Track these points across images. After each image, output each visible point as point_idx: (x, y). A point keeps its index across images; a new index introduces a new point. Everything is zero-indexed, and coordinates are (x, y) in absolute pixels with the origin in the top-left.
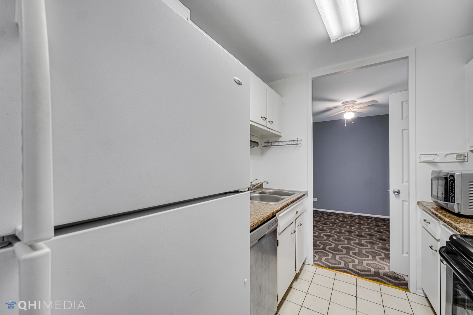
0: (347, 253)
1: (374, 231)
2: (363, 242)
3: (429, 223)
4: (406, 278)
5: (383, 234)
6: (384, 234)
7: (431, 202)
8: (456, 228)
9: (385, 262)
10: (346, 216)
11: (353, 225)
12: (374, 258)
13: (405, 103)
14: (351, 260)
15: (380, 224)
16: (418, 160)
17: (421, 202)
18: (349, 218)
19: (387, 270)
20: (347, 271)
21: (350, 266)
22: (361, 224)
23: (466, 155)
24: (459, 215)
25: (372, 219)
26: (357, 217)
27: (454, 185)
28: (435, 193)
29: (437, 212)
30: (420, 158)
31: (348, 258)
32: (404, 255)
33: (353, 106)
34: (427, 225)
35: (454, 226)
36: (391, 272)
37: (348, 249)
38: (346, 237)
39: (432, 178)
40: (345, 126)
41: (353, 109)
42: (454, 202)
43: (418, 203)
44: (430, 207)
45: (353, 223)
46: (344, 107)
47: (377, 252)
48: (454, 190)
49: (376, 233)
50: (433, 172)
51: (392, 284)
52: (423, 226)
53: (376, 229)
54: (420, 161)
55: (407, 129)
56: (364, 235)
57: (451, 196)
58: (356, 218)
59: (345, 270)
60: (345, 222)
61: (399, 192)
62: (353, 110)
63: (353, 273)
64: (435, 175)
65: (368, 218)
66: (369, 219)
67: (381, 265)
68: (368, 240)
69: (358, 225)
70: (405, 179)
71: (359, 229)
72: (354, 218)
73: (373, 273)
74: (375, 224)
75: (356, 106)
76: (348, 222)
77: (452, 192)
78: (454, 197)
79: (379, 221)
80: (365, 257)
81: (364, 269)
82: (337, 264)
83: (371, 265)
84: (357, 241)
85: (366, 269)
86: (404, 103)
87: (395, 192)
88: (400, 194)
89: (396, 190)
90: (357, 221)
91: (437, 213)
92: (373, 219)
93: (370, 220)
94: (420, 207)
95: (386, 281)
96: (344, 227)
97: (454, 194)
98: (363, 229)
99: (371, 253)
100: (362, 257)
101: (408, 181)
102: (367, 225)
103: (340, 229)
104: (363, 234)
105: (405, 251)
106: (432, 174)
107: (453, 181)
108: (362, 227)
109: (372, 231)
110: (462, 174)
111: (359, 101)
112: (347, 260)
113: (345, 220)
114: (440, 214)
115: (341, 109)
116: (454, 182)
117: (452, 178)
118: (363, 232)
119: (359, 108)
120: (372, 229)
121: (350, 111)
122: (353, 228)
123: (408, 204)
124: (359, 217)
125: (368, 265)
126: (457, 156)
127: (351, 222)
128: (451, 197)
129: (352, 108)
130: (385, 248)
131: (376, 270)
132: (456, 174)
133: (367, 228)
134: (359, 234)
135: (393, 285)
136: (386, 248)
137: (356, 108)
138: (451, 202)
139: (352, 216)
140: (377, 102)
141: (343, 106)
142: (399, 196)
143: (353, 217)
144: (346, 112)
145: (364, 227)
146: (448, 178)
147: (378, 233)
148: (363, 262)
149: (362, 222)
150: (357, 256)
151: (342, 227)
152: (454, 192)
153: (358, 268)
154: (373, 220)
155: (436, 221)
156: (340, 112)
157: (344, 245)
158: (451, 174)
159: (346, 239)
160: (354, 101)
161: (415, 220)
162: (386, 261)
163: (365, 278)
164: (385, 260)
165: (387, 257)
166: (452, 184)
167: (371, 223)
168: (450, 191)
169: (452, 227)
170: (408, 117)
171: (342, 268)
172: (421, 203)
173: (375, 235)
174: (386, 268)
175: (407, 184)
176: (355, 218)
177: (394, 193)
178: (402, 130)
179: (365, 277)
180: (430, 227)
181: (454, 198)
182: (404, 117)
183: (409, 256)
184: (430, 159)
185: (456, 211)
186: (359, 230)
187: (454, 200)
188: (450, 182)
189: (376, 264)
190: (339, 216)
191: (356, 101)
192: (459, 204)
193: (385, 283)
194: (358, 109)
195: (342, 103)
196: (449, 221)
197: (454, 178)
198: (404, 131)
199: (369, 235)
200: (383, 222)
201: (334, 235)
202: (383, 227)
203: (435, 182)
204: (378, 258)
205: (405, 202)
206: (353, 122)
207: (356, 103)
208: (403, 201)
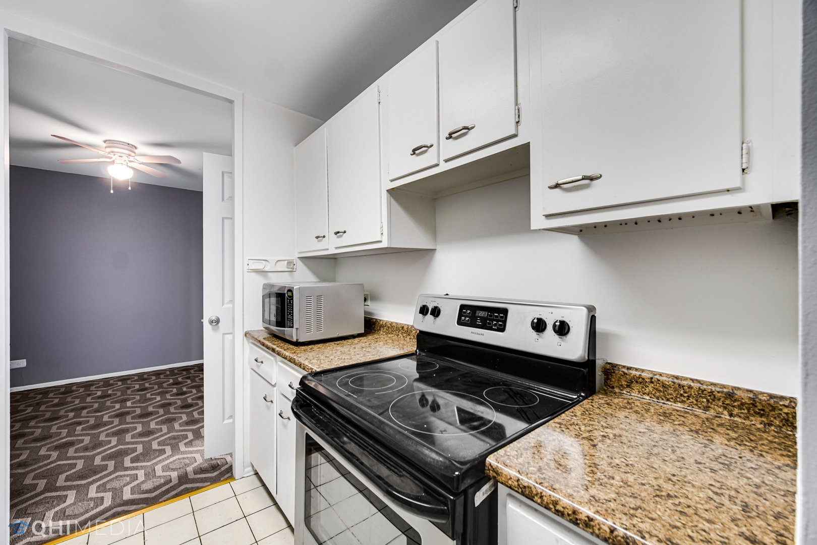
0: (119, 467)
1: (171, 396)
2: (153, 425)
3: (262, 362)
4: (229, 459)
5: (187, 395)
6: (189, 395)
7: (261, 330)
8: (301, 364)
9: (196, 446)
10: (111, 382)
11: (128, 398)
12: (175, 449)
13: (228, 174)
14: (128, 479)
15: (180, 379)
16: (246, 267)
17: (250, 332)
18: (120, 383)
19: (199, 460)
20: (119, 509)
21: (127, 495)
22: (146, 389)
23: (295, 263)
24: (298, 344)
25: (165, 373)
26: (136, 378)
27: (293, 304)
28: (267, 317)
29: (273, 344)
30: (248, 265)
31: (121, 476)
32: (226, 422)
33: (130, 155)
34: (258, 367)
35: (297, 362)
36: (207, 460)
37: (118, 456)
38: (113, 430)
39: (264, 294)
40: (112, 192)
41: (130, 161)
42: (293, 327)
43: (246, 334)
44: (261, 339)
45: (129, 392)
46: (108, 150)
47: (180, 433)
48: (293, 311)
49: (174, 399)
50: (265, 286)
51: (209, 483)
52: (252, 369)
53: (175, 391)
54: (248, 269)
55: (232, 218)
56: (154, 410)
57: (289, 319)
58: (134, 381)
59: (115, 510)
60: (110, 395)
61: (218, 321)
62: (130, 164)
63: (134, 507)
64: (267, 291)
65: (158, 374)
66: (161, 374)
67: (189, 456)
68: (161, 418)
69: (138, 395)
70: (227, 299)
71: (142, 401)
72: (129, 382)
73: (175, 481)
74: (171, 381)
75: (136, 157)
76: (116, 394)
77: (290, 314)
78: (293, 319)
79: (178, 375)
80: (158, 456)
81: (157, 484)
82: (92, 509)
83: (171, 467)
84: (139, 428)
85: (162, 481)
86: (225, 175)
87: (212, 322)
88: (219, 324)
89: (214, 318)
90: (136, 386)
91: (274, 347)
92: (168, 373)
93: (162, 376)
94: (247, 340)
95: (200, 482)
96: (106, 410)
97: (293, 316)
98: (150, 399)
99: (168, 442)
100: (152, 460)
101: (232, 301)
102: (159, 389)
103: (96, 417)
104: (151, 409)
105: (227, 415)
106: (264, 288)
107: (291, 297)
108: (148, 396)
109: (168, 396)
110: (300, 288)
111: (142, 149)
112: (117, 484)
113: (110, 392)
114: (277, 346)
115: (100, 152)
116: (292, 299)
117: (290, 294)
118: (150, 405)
119: (143, 163)
120: (167, 392)
121: (124, 163)
122: (129, 404)
123: (232, 338)
124: (141, 377)
125: (166, 468)
126: (288, 263)
127: (124, 392)
128: (289, 321)
129: (127, 159)
130: (192, 421)
131: (181, 472)
132: (295, 287)
133: (158, 394)
134: (144, 412)
135: (211, 484)
136: (194, 420)
137: (136, 161)
138: (289, 327)
139: (124, 379)
140: (179, 162)
141: (106, 147)
142: (218, 327)
143: (128, 379)
144: (113, 162)
145: (151, 395)
146: (285, 294)
147: (178, 397)
148: (154, 470)
149: (147, 385)
150: (142, 461)
151: (101, 412)
152: (293, 313)
153: (146, 488)
154: (167, 376)
155: (272, 358)
156: (99, 158)
157: (109, 452)
158: (289, 289)
159: (113, 434)
160: (133, 145)
161: (242, 362)
162: (197, 444)
163: (162, 502)
164: (194, 443)
165: (198, 435)
166: (290, 302)
167: (164, 383)
168: (287, 312)
169: (295, 364)
170: (232, 198)
171: (107, 512)
172: (250, 334)
173: (173, 402)
174: (198, 457)
175: (231, 306)
176: (132, 381)
177: (211, 324)
178: (223, 219)
179: (160, 500)
180: (264, 369)
181: (293, 321)
182: (226, 197)
183: (234, 421)
184: (259, 266)
185: (295, 340)
186: (143, 403)
187: (293, 323)
188: (287, 299)
189: (179, 459)
190: (93, 388)
191: (136, 148)
192: (297, 329)
193: (198, 488)
194: (140, 164)
195: (105, 142)
196: (291, 355)
197: (292, 294)
198: (225, 220)
199: (164, 406)
200: (184, 373)
201: (80, 438)
202: (187, 382)
203: (267, 300)
204: (182, 447)
205: (226, 336)
206: (130, 188)
207: (136, 151)
208: (224, 334)
